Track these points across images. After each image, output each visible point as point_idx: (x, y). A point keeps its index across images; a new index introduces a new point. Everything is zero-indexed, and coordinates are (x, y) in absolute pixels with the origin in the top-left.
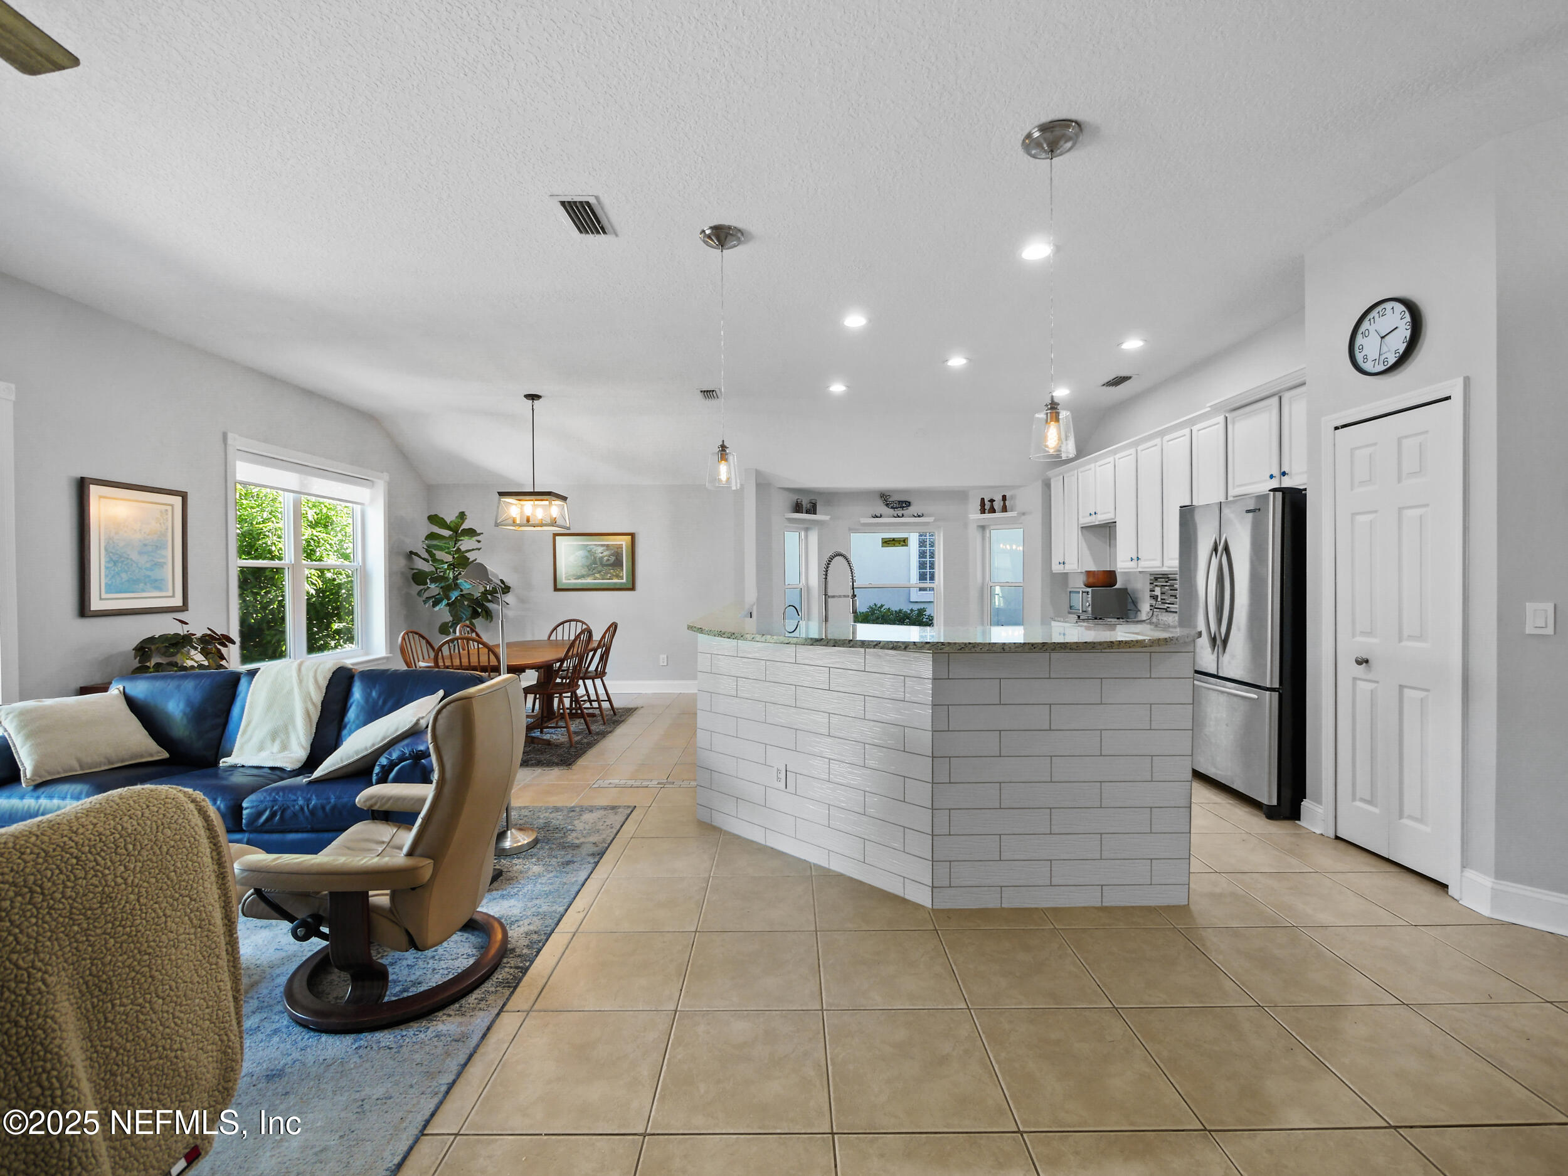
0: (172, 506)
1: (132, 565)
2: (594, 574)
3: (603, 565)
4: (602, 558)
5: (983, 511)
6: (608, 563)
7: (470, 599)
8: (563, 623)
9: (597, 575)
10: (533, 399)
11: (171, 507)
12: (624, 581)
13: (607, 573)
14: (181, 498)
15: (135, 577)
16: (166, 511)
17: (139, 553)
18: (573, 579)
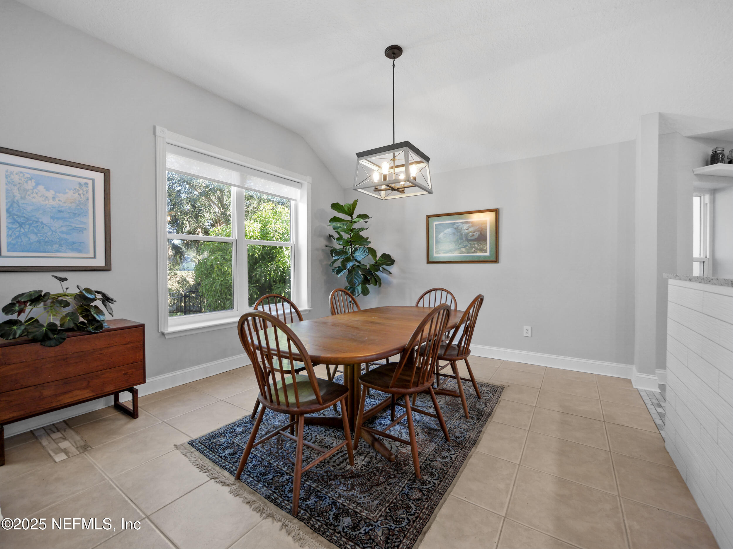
0: (93, 180)
1: (43, 227)
2: (460, 249)
3: (468, 240)
4: (467, 234)
6: (473, 238)
7: (364, 269)
8: (429, 292)
9: (463, 250)
11: (91, 181)
12: (488, 254)
13: (471, 248)
14: (102, 175)
15: (47, 239)
16: (86, 184)
17: (52, 218)
18: (444, 253)
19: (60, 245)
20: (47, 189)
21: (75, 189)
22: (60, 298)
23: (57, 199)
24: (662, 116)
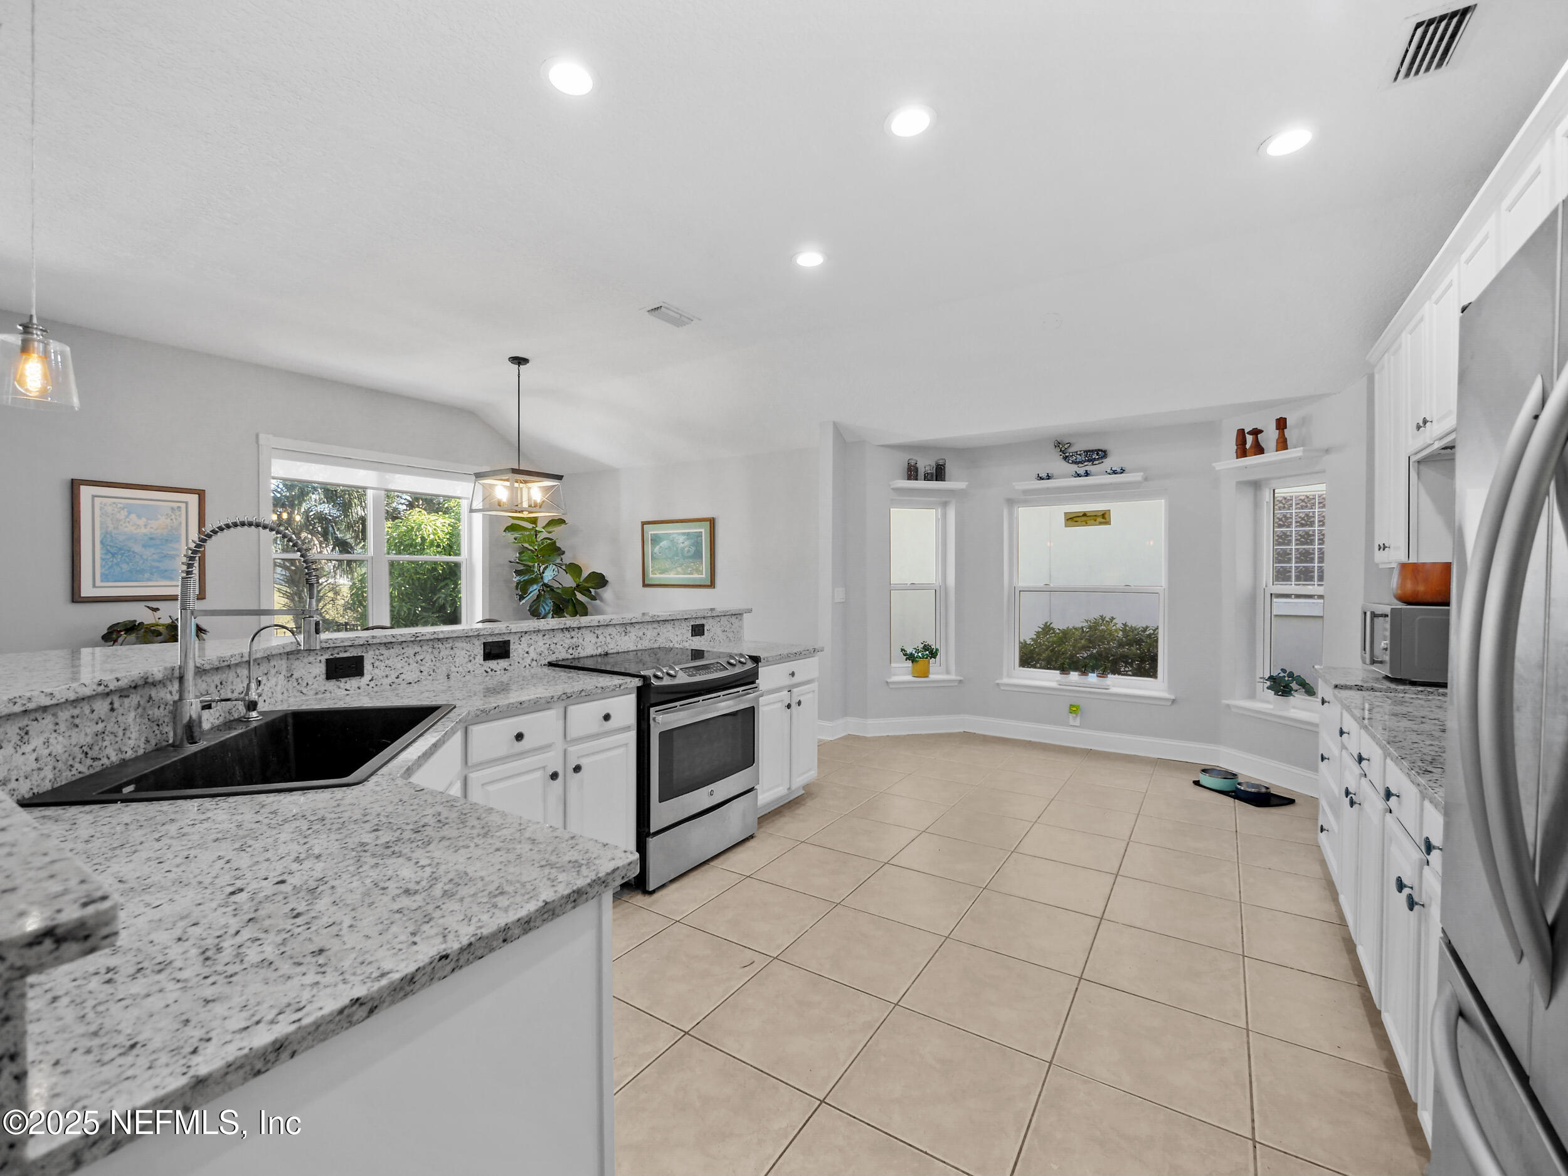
0: (187, 503)
1: (135, 556)
2: (676, 568)
3: (684, 557)
4: (683, 548)
5: (1242, 452)
6: (689, 554)
9: (679, 569)
10: (519, 364)
11: (184, 504)
12: (703, 576)
13: (688, 567)
14: (197, 496)
15: (138, 568)
16: (179, 507)
17: (144, 546)
18: (660, 573)
19: (152, 574)
20: (139, 517)
21: (167, 515)
22: (153, 628)
23: (149, 527)
24: (836, 426)
